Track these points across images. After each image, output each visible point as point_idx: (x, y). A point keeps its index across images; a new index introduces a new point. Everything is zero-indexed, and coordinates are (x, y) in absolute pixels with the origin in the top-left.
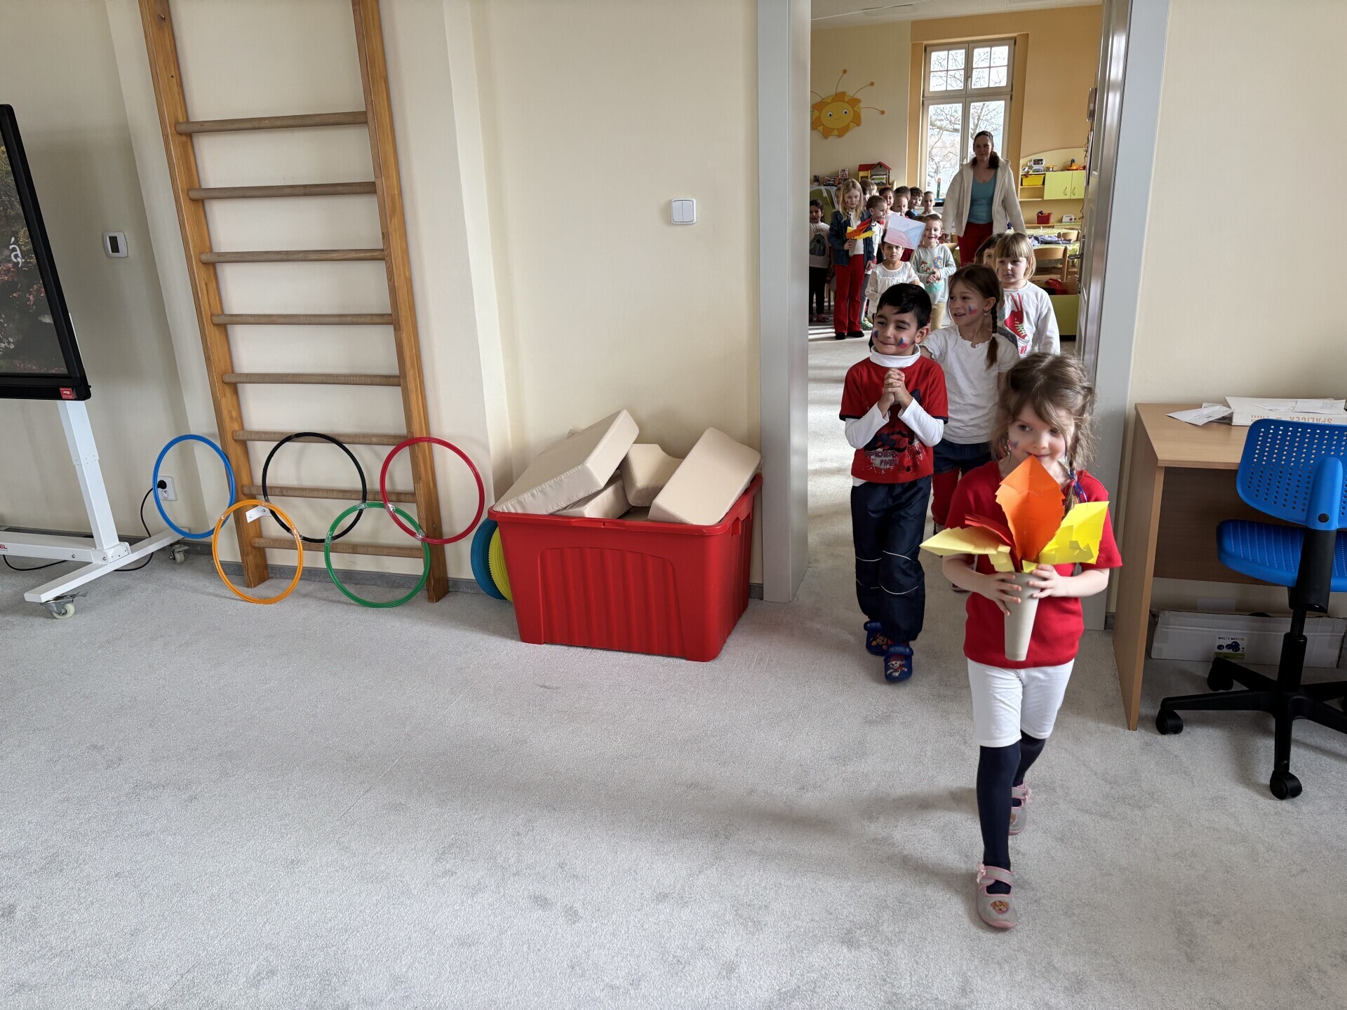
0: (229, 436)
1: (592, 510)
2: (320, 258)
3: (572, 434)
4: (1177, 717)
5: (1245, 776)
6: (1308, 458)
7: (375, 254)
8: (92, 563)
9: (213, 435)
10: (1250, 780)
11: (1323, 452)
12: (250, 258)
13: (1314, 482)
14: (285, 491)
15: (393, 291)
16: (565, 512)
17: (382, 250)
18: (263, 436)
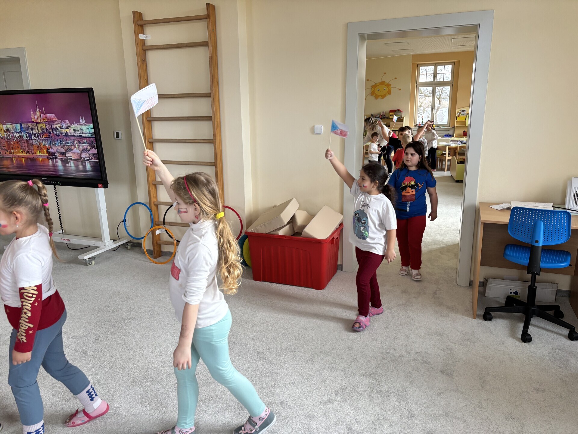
0: (152, 203)
1: (281, 233)
2: (190, 142)
3: (275, 206)
4: (490, 314)
5: (513, 335)
6: (531, 221)
7: (210, 141)
8: (100, 247)
9: (147, 203)
10: (514, 336)
11: (536, 219)
12: (166, 141)
13: (534, 229)
14: (171, 224)
15: (216, 154)
16: (272, 233)
17: (213, 140)
18: (164, 204)
